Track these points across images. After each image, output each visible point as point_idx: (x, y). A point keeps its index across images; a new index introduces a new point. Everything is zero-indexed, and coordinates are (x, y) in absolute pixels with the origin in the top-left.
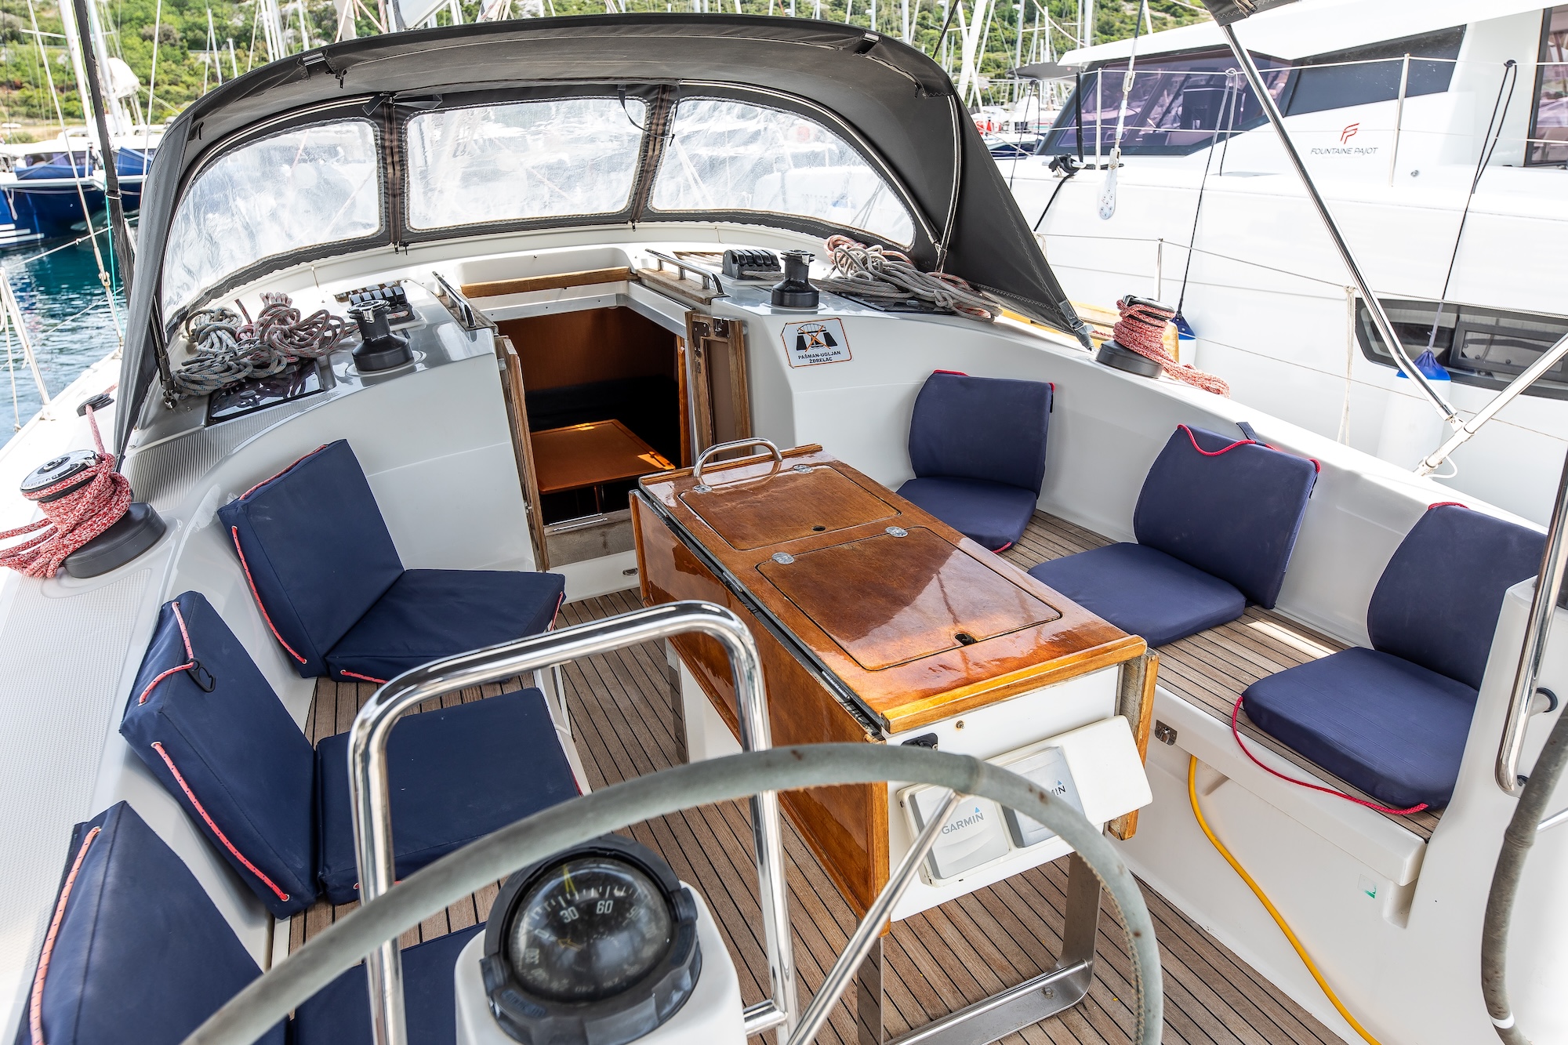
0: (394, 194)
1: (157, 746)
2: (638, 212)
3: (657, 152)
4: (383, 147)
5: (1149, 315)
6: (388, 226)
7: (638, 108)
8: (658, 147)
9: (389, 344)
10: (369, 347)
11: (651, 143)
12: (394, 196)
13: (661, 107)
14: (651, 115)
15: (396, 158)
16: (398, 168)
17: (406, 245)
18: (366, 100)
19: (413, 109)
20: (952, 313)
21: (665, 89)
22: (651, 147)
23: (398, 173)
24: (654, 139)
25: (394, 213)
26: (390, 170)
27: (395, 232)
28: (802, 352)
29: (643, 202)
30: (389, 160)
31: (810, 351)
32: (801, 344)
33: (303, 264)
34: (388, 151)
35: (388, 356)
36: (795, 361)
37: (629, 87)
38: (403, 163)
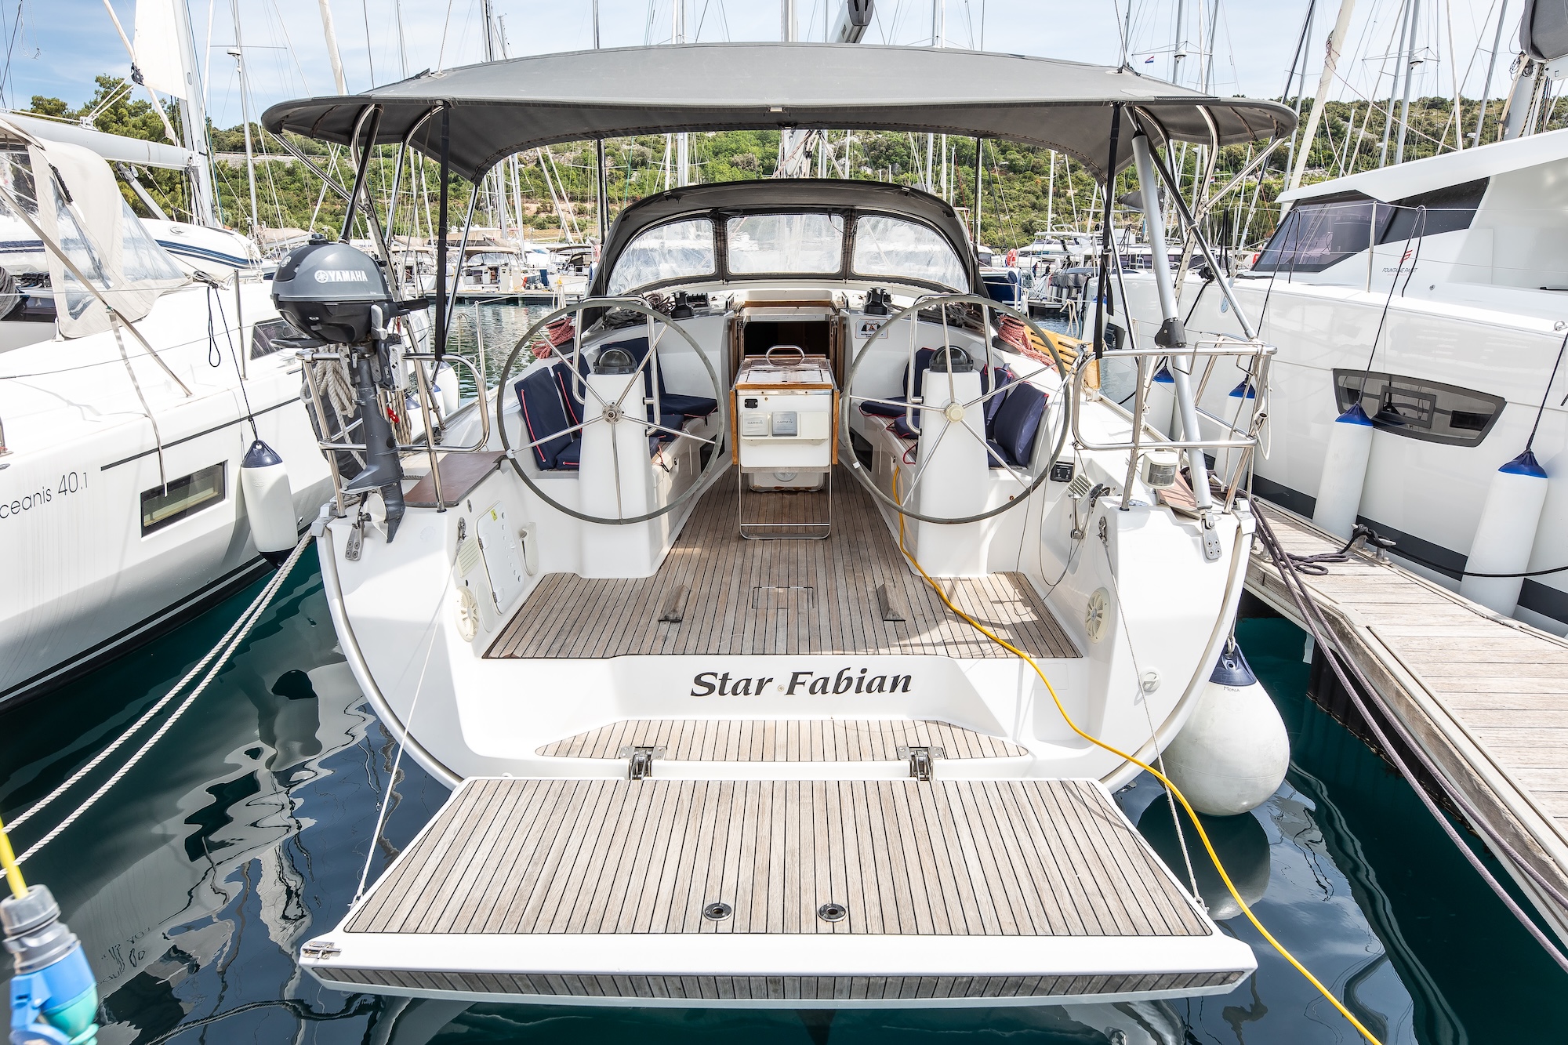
0: (721, 254)
1: (559, 373)
2: (846, 274)
3: (851, 243)
4: (716, 233)
5: (1011, 322)
6: (719, 270)
7: (838, 221)
8: (851, 240)
9: (685, 307)
10: (678, 308)
11: (848, 238)
12: (721, 256)
13: (851, 220)
14: (846, 225)
15: (722, 238)
16: (722, 242)
17: (728, 281)
18: (709, 211)
19: (729, 216)
20: (960, 326)
21: (853, 211)
22: (847, 240)
23: (723, 245)
24: (849, 235)
25: (722, 264)
26: (719, 243)
27: (722, 274)
28: (864, 332)
29: (848, 268)
30: (718, 239)
31: (868, 332)
32: (864, 329)
33: (679, 285)
34: (718, 234)
35: (683, 312)
36: (859, 335)
37: (833, 209)
38: (725, 241)
